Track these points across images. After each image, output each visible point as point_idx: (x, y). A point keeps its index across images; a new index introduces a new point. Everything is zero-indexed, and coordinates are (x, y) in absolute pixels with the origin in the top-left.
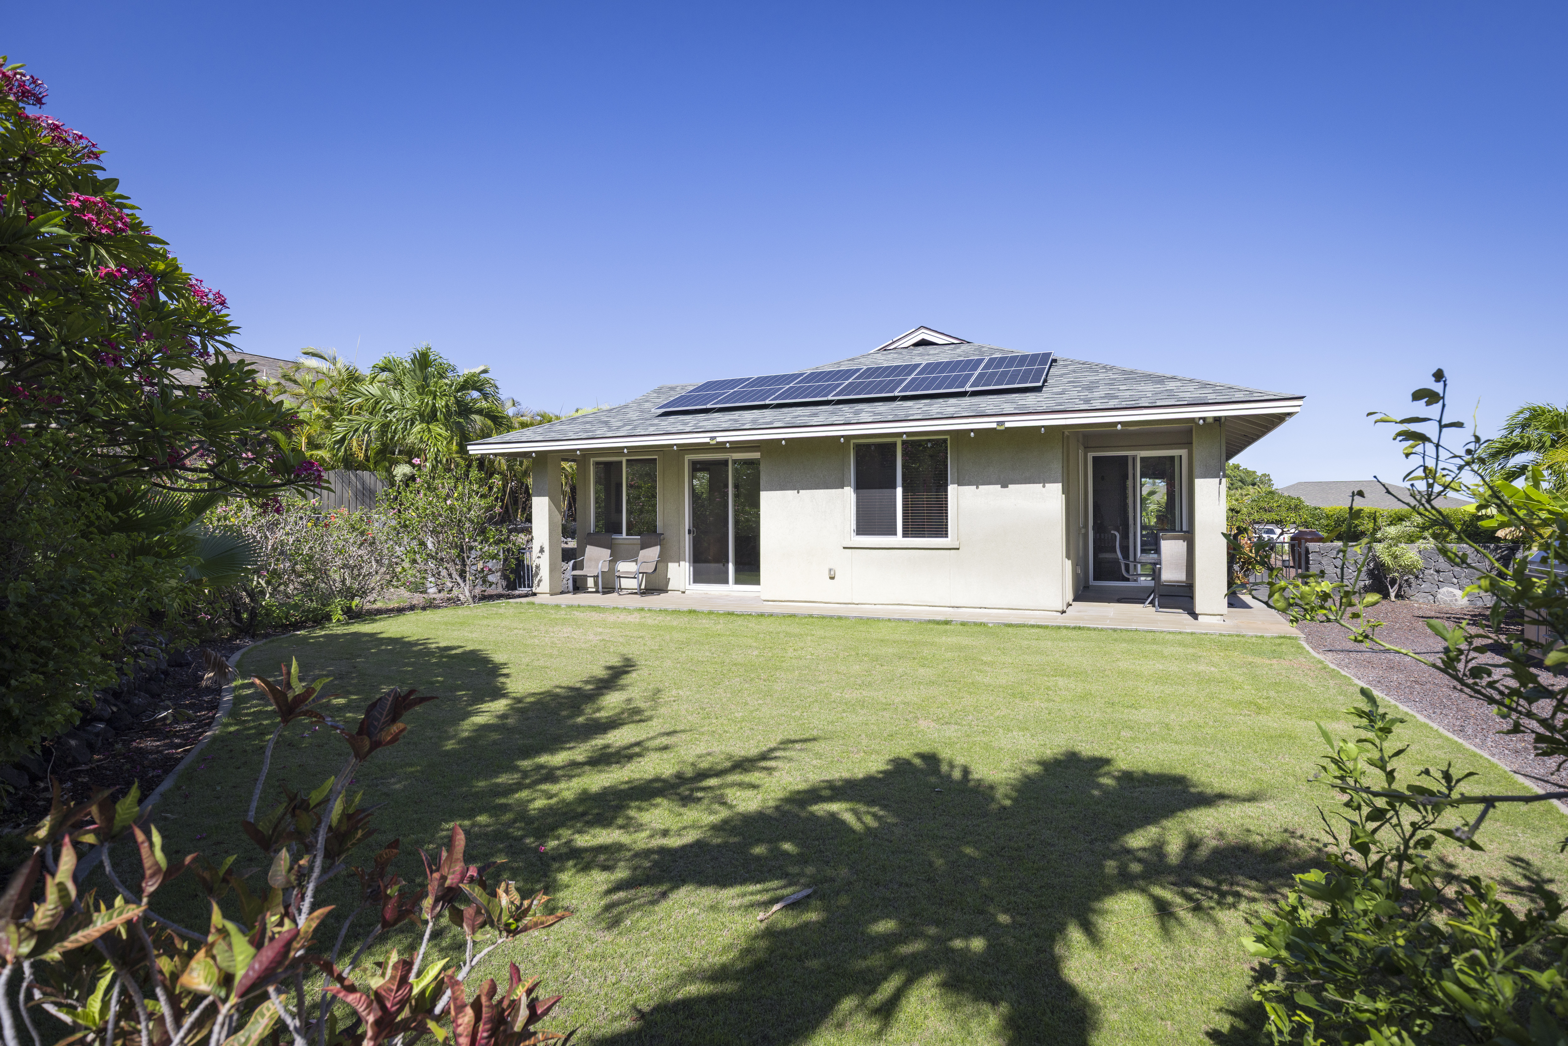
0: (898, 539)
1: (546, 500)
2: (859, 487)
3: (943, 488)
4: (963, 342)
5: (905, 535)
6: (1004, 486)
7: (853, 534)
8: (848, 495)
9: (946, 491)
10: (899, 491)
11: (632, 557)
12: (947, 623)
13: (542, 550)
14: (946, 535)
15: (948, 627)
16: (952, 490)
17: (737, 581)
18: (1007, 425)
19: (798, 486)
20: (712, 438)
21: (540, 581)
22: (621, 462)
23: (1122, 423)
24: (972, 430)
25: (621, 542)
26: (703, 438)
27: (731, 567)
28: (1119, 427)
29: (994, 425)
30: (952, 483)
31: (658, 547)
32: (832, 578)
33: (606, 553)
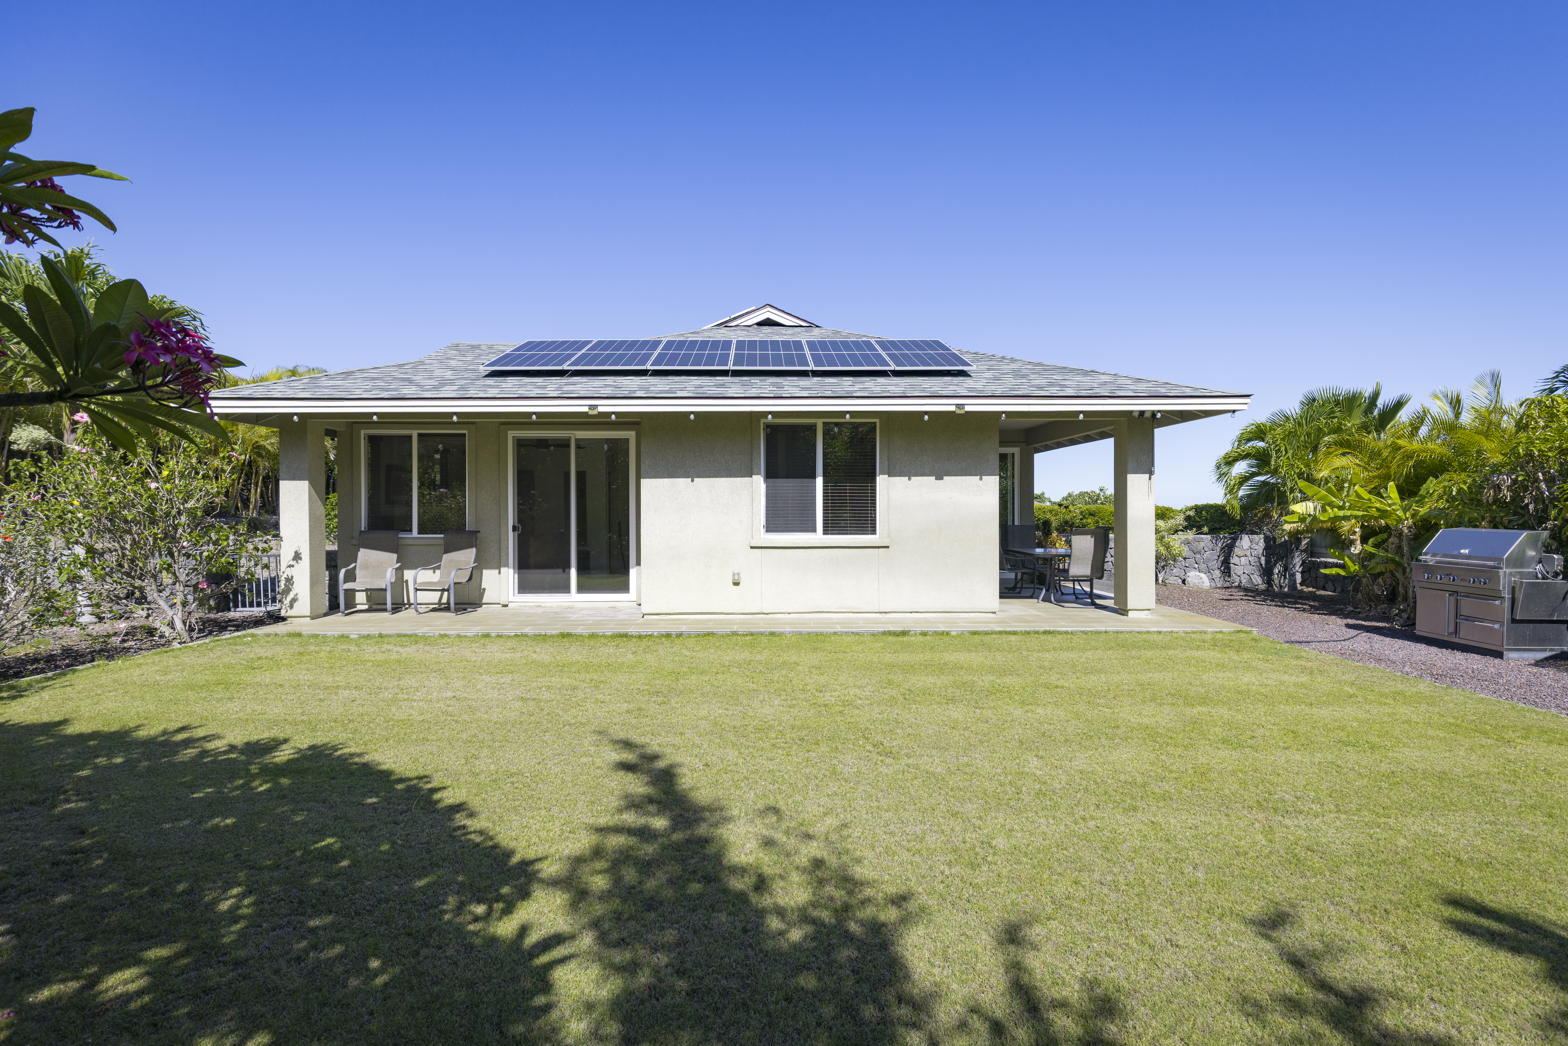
0: (818, 537)
1: (304, 485)
2: (770, 474)
3: (871, 477)
4: (812, 325)
5: (826, 532)
6: (939, 477)
7: (763, 530)
8: (758, 483)
9: (874, 481)
10: (819, 481)
11: (430, 562)
12: (904, 633)
13: (297, 557)
14: (873, 531)
15: (905, 639)
16: (882, 481)
17: (581, 589)
18: (968, 408)
19: (692, 474)
20: (592, 407)
21: (294, 600)
22: (410, 437)
23: (1085, 413)
24: (926, 413)
25: (410, 542)
26: (580, 407)
27: (573, 572)
28: (1081, 416)
29: (953, 408)
30: (882, 473)
31: (474, 549)
32: (736, 584)
33: (389, 559)
